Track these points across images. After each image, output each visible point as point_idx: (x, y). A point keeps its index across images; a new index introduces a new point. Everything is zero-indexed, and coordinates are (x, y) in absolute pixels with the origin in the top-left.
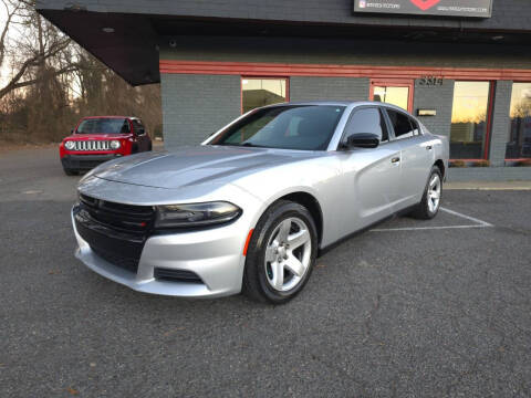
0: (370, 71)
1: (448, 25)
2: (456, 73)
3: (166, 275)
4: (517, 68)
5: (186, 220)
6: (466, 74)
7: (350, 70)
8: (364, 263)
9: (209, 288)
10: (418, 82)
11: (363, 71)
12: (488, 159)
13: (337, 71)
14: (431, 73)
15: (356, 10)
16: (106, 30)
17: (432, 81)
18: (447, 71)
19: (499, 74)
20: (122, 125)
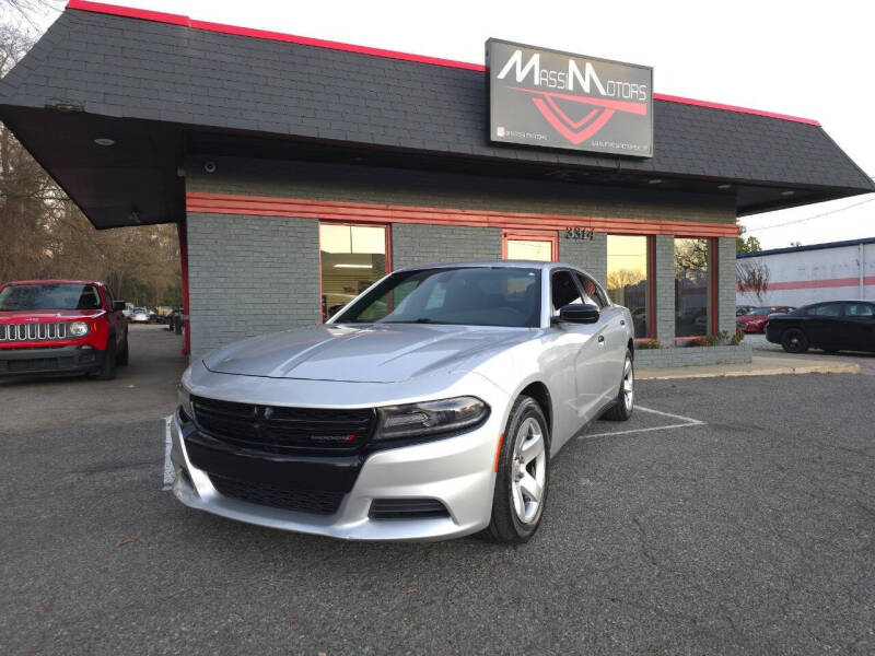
0: (501, 219)
1: (604, 164)
2: (608, 225)
3: (386, 510)
4: (677, 220)
5: (420, 425)
6: (620, 226)
7: (474, 217)
8: (585, 482)
9: (456, 522)
10: (563, 234)
11: (492, 219)
12: (655, 337)
13: (458, 217)
14: (578, 223)
15: (493, 138)
16: (99, 141)
17: (580, 234)
18: (597, 222)
19: (658, 227)
20: (78, 295)
